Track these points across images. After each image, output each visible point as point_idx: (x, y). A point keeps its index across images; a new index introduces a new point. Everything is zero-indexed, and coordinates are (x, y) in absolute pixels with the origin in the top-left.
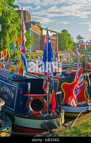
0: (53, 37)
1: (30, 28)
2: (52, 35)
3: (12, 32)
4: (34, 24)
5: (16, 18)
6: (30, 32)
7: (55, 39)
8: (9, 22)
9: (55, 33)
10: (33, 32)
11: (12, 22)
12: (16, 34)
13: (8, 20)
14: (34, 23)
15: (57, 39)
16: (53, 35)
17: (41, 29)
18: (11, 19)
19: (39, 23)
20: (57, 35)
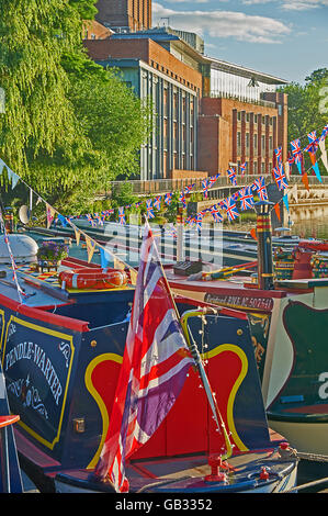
0: (262, 104)
1: (142, 64)
2: (257, 97)
3: (38, 79)
4: (165, 44)
5: (60, 11)
6: (143, 82)
7: (273, 113)
8: (22, 33)
9: (272, 88)
10: (155, 81)
11: (35, 33)
12: (58, 90)
13: (17, 20)
14: (164, 38)
15: (281, 117)
16: (263, 96)
17: (205, 67)
18: (30, 17)
19: (194, 35)
20: (281, 96)
